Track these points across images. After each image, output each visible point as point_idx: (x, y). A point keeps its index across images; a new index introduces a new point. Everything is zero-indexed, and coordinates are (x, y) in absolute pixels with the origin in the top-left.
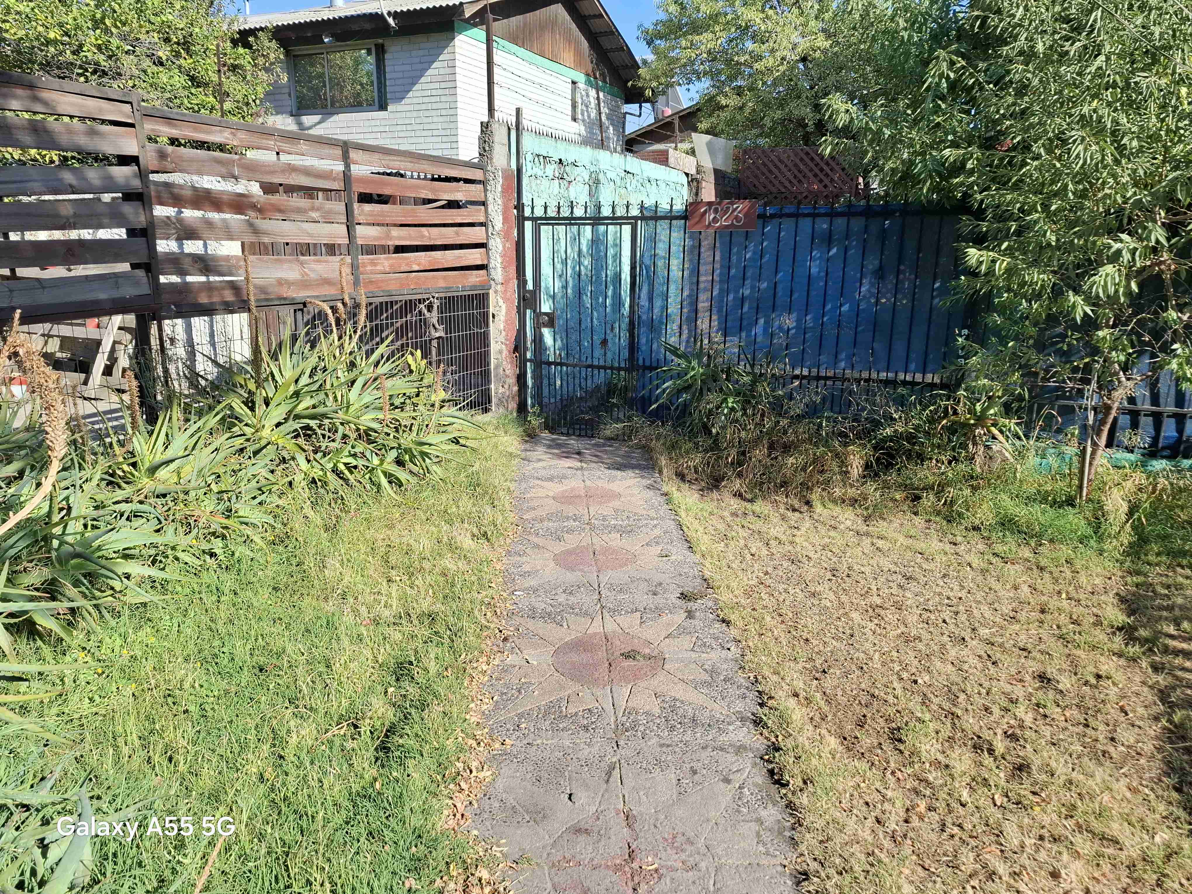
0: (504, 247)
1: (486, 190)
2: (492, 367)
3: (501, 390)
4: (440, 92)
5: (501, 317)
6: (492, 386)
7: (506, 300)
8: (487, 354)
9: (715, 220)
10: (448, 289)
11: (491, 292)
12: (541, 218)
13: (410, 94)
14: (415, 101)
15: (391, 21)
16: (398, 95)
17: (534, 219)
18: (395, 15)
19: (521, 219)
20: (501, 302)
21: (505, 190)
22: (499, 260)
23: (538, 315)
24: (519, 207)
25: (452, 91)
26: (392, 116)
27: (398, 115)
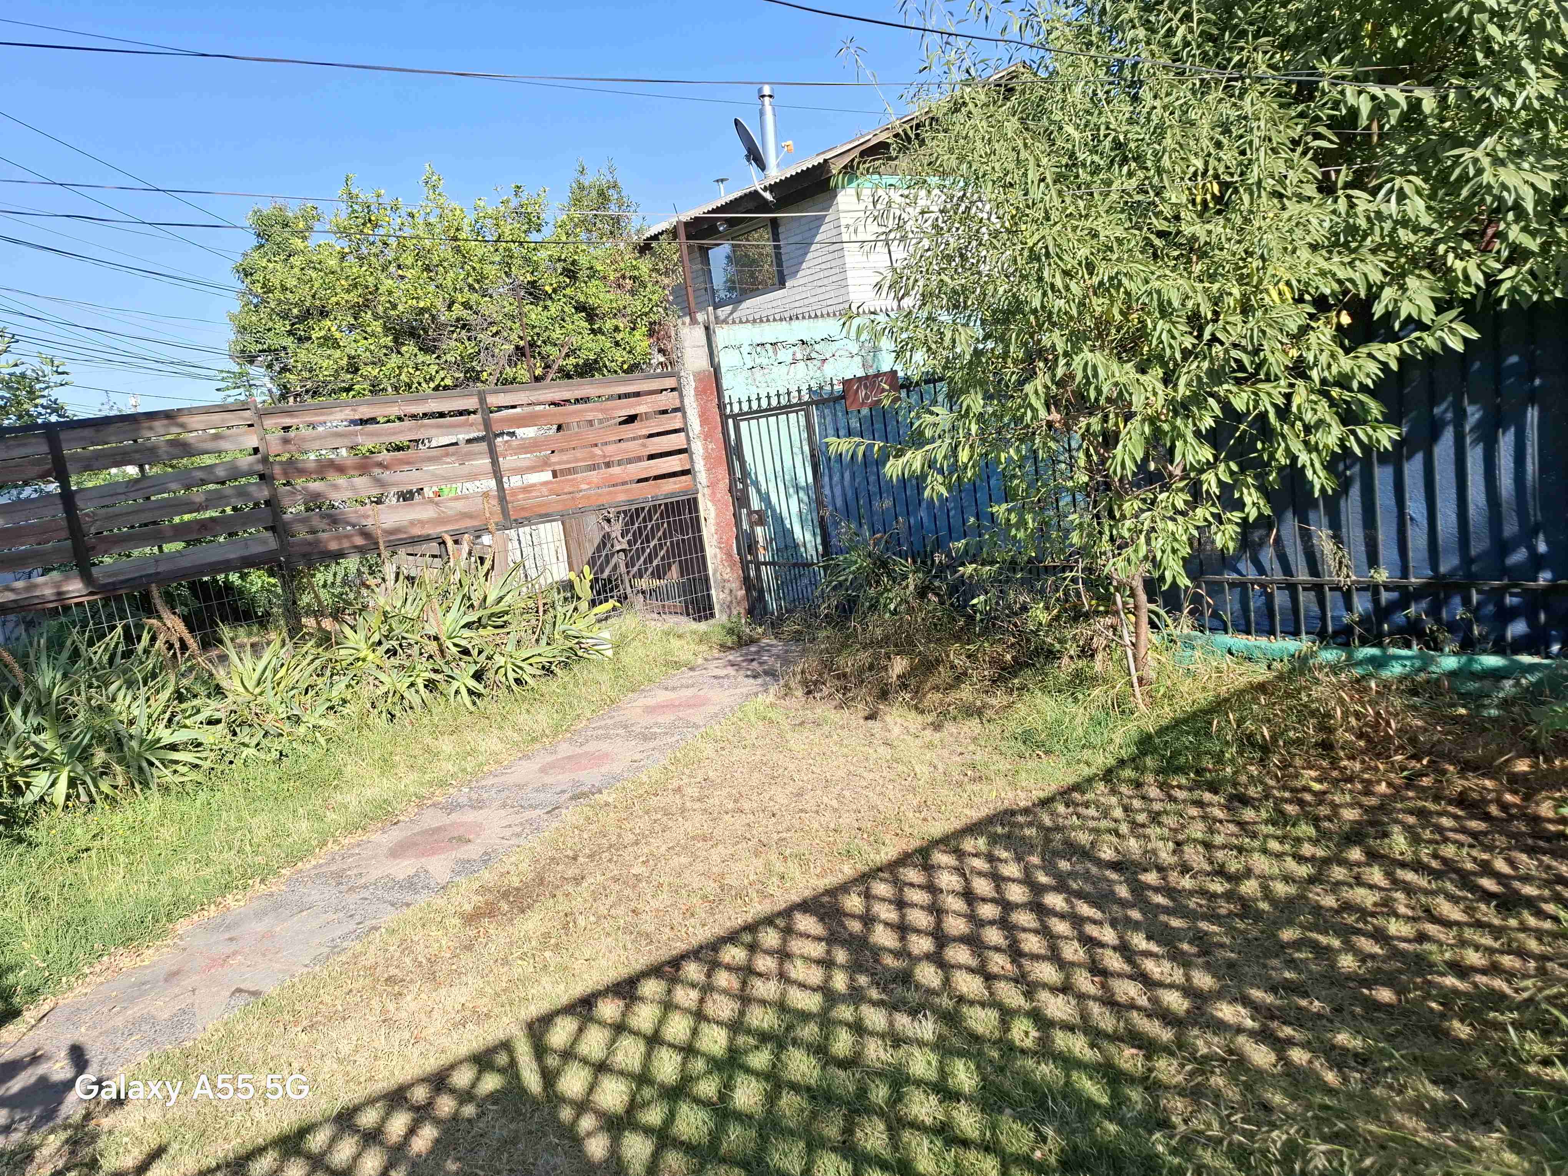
0: (706, 449)
1: (681, 396)
2: (710, 572)
3: (722, 596)
4: (830, 257)
5: (712, 520)
6: (713, 592)
7: (713, 501)
8: (704, 558)
9: (867, 397)
10: (631, 502)
11: (700, 496)
12: (738, 415)
13: (804, 265)
14: (809, 272)
15: (768, 196)
16: (793, 269)
17: (734, 417)
18: (771, 188)
19: (724, 418)
20: (709, 504)
21: (700, 393)
22: (702, 463)
23: (750, 513)
24: (721, 406)
25: (840, 254)
26: (791, 292)
27: (795, 290)
